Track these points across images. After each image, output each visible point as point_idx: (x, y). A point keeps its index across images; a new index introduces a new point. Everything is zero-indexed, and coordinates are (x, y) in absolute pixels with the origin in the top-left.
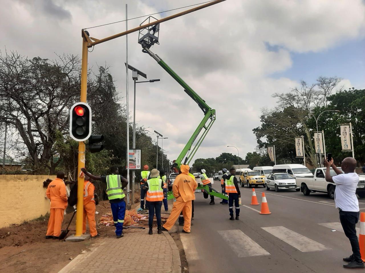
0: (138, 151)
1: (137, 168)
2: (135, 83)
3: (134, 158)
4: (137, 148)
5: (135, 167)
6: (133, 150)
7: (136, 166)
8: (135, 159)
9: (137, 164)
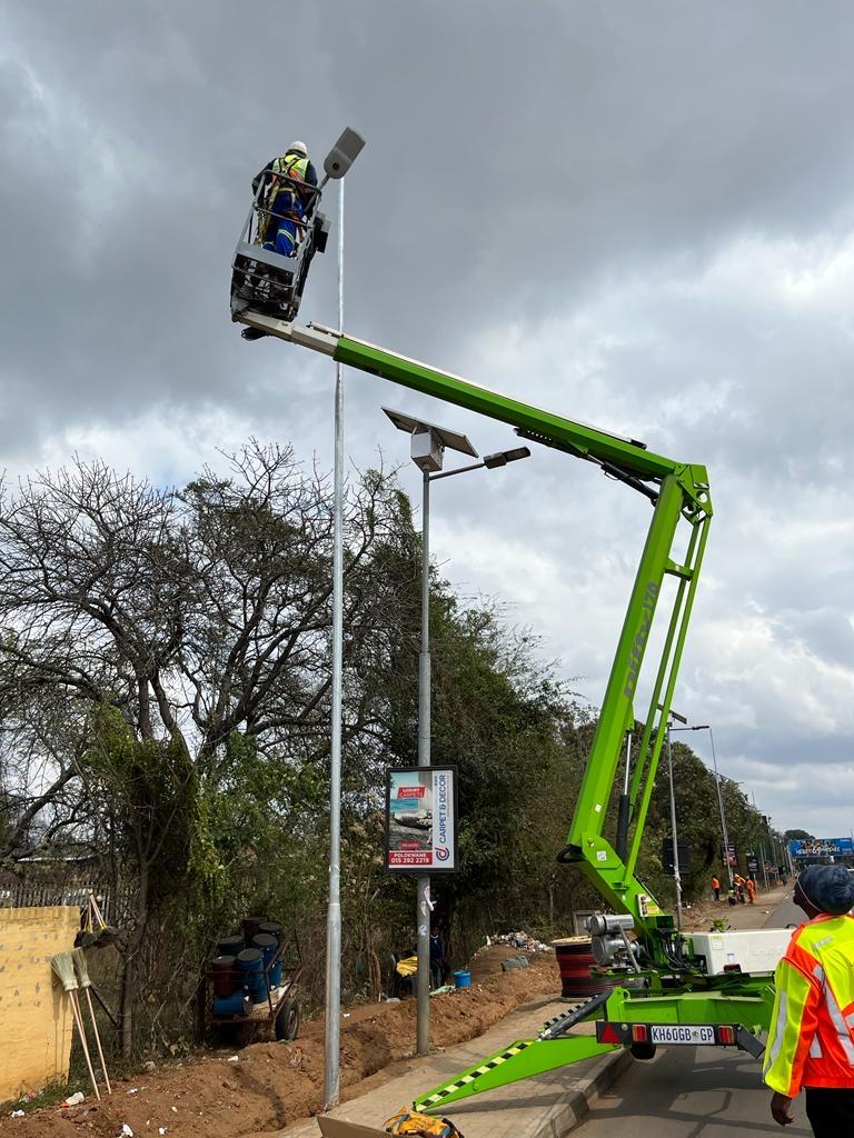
0: (442, 778)
1: (437, 864)
2: (427, 480)
3: (421, 814)
4: (439, 762)
5: (429, 855)
6: (417, 773)
7: (434, 851)
8: (429, 816)
9: (436, 843)
